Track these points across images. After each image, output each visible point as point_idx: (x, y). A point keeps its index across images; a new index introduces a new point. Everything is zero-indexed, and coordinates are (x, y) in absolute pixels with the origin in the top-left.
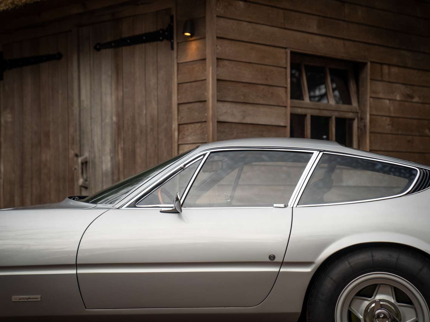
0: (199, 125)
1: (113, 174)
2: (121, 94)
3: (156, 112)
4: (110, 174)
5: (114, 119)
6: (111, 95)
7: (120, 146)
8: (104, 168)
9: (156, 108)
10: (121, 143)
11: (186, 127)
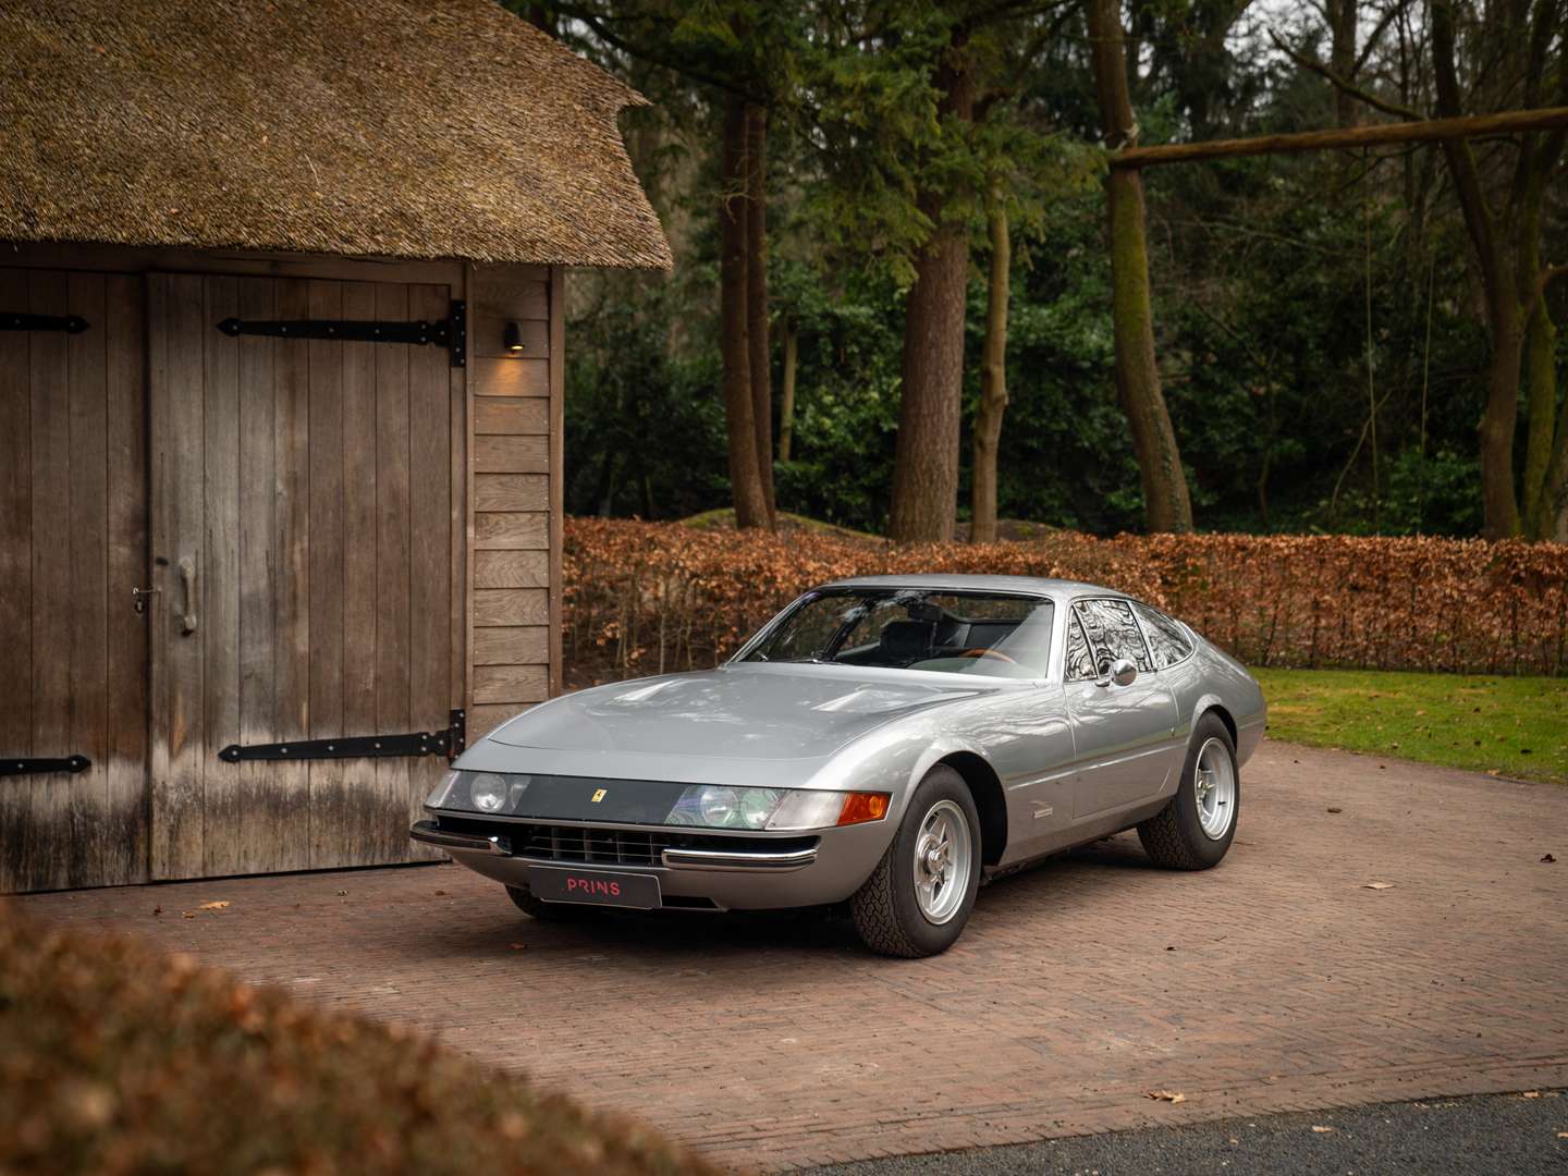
0: (529, 516)
1: (274, 604)
2: (301, 437)
3: (405, 483)
4: (265, 605)
5: (280, 487)
6: (273, 435)
7: (297, 548)
8: (245, 590)
9: (406, 476)
10: (301, 541)
11: (493, 518)
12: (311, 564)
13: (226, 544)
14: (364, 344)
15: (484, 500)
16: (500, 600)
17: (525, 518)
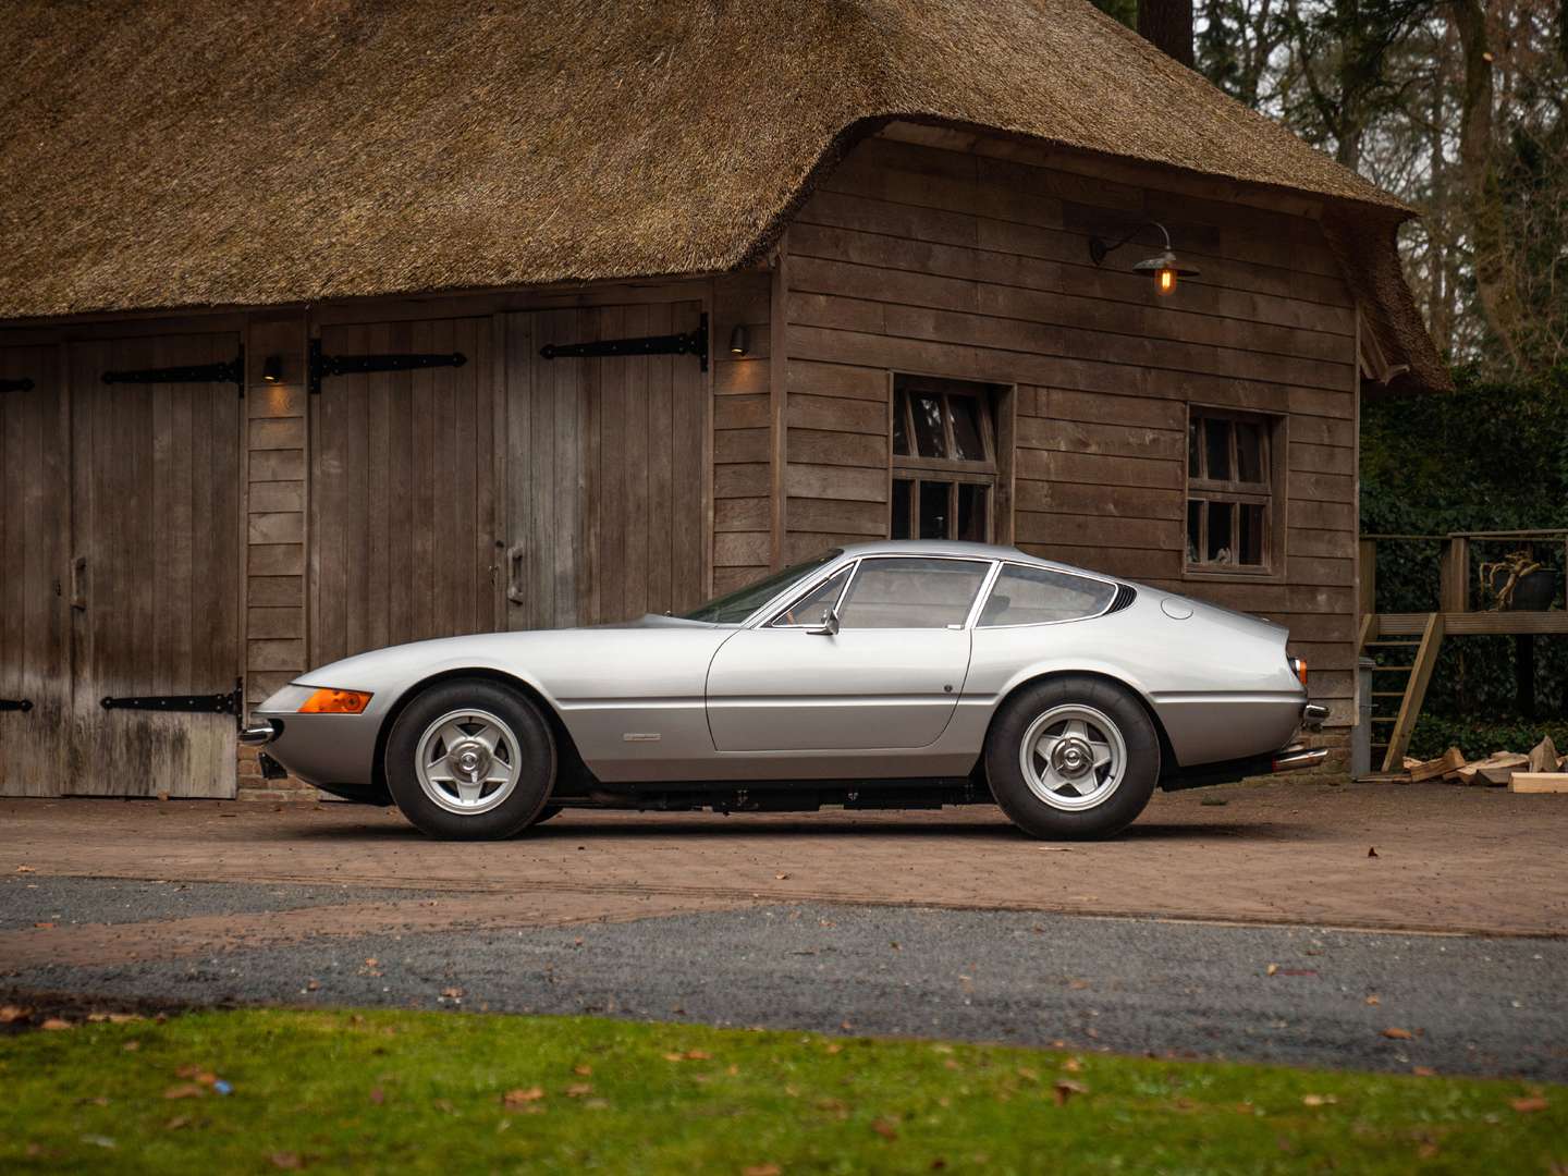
0: (756, 501)
1: (577, 580)
2: (595, 439)
3: (669, 476)
4: (570, 580)
5: (582, 482)
6: (576, 439)
7: (592, 531)
8: (558, 569)
9: (669, 468)
10: (595, 526)
11: (730, 504)
12: (602, 544)
13: (546, 530)
14: (639, 357)
15: (721, 488)
16: (732, 577)
17: (752, 502)
